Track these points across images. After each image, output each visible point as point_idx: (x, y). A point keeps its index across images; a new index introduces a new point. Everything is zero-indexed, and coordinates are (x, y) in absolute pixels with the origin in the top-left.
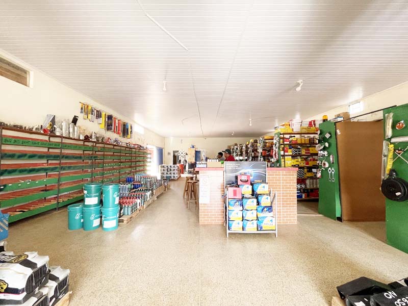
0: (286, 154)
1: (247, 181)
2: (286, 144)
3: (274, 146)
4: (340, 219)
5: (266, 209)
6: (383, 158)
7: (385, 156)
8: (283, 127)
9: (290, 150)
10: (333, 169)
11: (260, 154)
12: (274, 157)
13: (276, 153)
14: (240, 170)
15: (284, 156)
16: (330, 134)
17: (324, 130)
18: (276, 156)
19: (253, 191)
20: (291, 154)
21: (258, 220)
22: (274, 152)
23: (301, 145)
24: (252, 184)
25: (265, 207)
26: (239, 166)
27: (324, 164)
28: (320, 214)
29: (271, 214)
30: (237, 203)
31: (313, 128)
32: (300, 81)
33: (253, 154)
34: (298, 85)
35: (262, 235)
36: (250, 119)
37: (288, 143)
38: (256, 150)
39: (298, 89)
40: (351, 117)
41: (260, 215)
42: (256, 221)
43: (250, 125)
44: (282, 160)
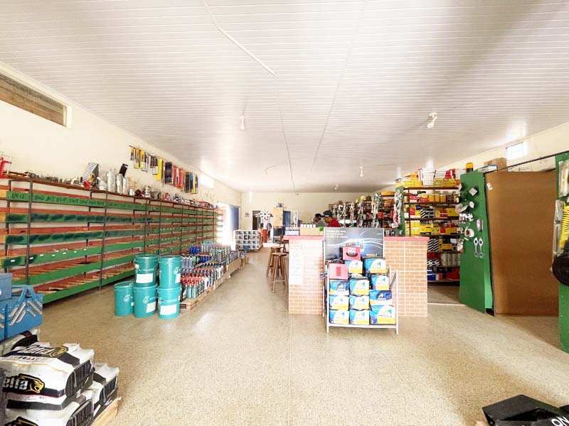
0: (412, 217)
1: (357, 254)
2: (413, 204)
3: (395, 205)
4: (490, 312)
5: (382, 295)
6: (556, 225)
7: (558, 222)
8: (408, 180)
9: (417, 212)
10: (481, 240)
11: (375, 217)
12: (395, 221)
13: (397, 216)
14: (345, 239)
15: (409, 220)
16: (476, 189)
17: (468, 183)
18: (397, 219)
19: (364, 269)
20: (419, 217)
21: (371, 310)
22: (395, 215)
23: (434, 204)
24: (363, 260)
25: (382, 291)
26: (344, 234)
27: (468, 232)
28: (461, 303)
29: (390, 302)
30: (342, 286)
31: (452, 180)
32: (432, 114)
33: (365, 216)
34: (431, 118)
35: (376, 330)
36: (361, 168)
37: (416, 201)
38: (369, 211)
39: (431, 125)
40: (508, 165)
41: (374, 303)
42: (368, 311)
43: (362, 175)
44: (407, 226)
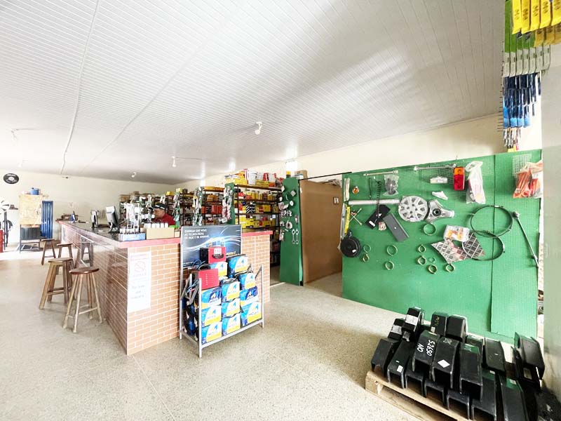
0: (241, 212)
1: (223, 255)
2: (240, 200)
3: (224, 201)
4: (302, 284)
5: (250, 293)
6: (343, 219)
7: (344, 217)
8: (237, 177)
9: (244, 208)
10: (297, 230)
11: (197, 212)
13: (227, 211)
14: (204, 240)
15: (238, 214)
16: (295, 191)
18: (226, 214)
19: (229, 269)
20: (245, 212)
21: (243, 312)
22: (224, 210)
23: (255, 201)
24: (228, 261)
25: (250, 290)
26: (205, 234)
27: (289, 225)
28: (281, 282)
29: (256, 298)
30: (214, 295)
31: (266, 182)
32: (259, 123)
35: (248, 331)
36: (174, 157)
37: (243, 198)
41: (244, 303)
42: (239, 314)
44: (237, 220)
